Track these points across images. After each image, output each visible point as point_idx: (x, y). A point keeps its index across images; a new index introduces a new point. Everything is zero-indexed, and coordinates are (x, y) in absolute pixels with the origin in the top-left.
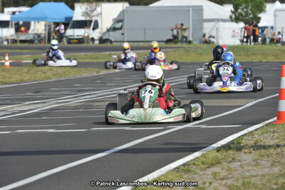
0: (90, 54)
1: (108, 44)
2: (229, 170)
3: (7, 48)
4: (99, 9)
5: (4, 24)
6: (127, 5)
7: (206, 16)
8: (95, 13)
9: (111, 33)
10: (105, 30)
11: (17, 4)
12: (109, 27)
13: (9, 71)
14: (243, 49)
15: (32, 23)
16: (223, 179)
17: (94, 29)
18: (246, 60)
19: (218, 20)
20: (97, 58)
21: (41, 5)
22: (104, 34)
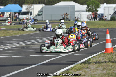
2: (86, 72)
4: (32, 7)
6: (44, 5)
7: (76, 10)
8: (31, 9)
9: (37, 17)
10: (35, 15)
14: (91, 23)
15: (5, 13)
16: (83, 76)
17: (30, 15)
19: (81, 11)
21: (9, 5)
22: (34, 17)
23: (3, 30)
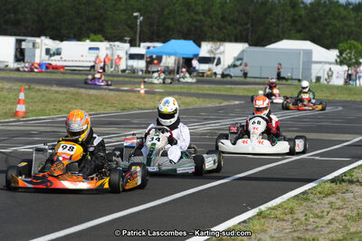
0: (213, 86)
1: (229, 79)
2: (344, 200)
3: (141, 77)
4: (222, 48)
5: (140, 57)
6: (246, 45)
7: (314, 59)
8: (218, 51)
9: (232, 69)
10: (226, 66)
11: (151, 40)
12: (230, 64)
13: (143, 98)
14: (346, 89)
15: (164, 57)
16: (339, 209)
17: (217, 65)
18: (349, 99)
19: (325, 63)
20: (218, 90)
21: (173, 41)
22: (226, 70)
23: (160, 93)
